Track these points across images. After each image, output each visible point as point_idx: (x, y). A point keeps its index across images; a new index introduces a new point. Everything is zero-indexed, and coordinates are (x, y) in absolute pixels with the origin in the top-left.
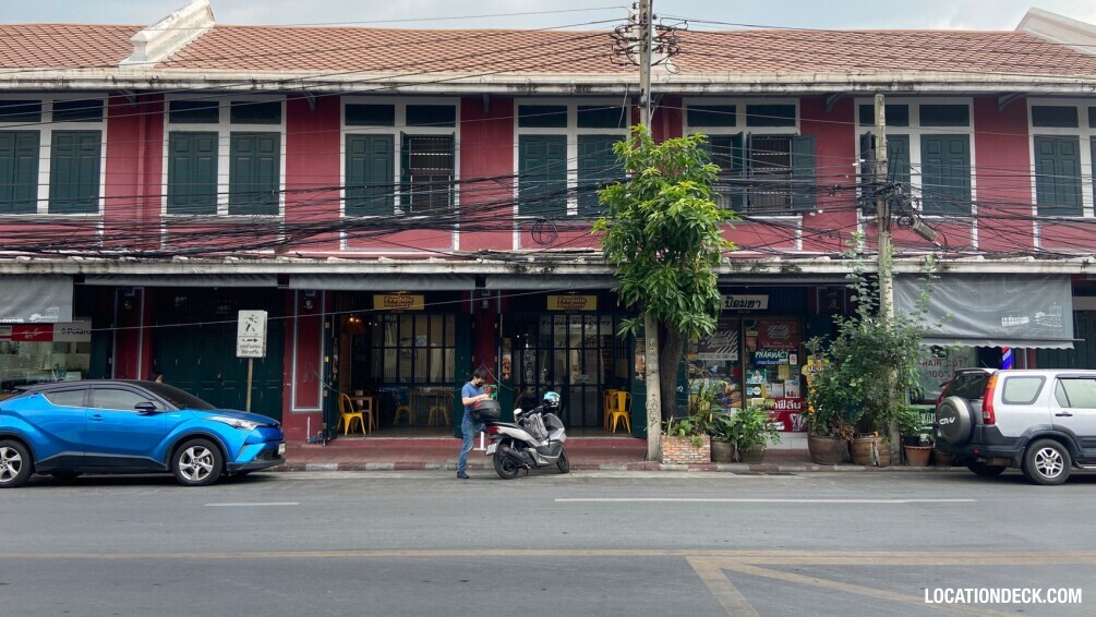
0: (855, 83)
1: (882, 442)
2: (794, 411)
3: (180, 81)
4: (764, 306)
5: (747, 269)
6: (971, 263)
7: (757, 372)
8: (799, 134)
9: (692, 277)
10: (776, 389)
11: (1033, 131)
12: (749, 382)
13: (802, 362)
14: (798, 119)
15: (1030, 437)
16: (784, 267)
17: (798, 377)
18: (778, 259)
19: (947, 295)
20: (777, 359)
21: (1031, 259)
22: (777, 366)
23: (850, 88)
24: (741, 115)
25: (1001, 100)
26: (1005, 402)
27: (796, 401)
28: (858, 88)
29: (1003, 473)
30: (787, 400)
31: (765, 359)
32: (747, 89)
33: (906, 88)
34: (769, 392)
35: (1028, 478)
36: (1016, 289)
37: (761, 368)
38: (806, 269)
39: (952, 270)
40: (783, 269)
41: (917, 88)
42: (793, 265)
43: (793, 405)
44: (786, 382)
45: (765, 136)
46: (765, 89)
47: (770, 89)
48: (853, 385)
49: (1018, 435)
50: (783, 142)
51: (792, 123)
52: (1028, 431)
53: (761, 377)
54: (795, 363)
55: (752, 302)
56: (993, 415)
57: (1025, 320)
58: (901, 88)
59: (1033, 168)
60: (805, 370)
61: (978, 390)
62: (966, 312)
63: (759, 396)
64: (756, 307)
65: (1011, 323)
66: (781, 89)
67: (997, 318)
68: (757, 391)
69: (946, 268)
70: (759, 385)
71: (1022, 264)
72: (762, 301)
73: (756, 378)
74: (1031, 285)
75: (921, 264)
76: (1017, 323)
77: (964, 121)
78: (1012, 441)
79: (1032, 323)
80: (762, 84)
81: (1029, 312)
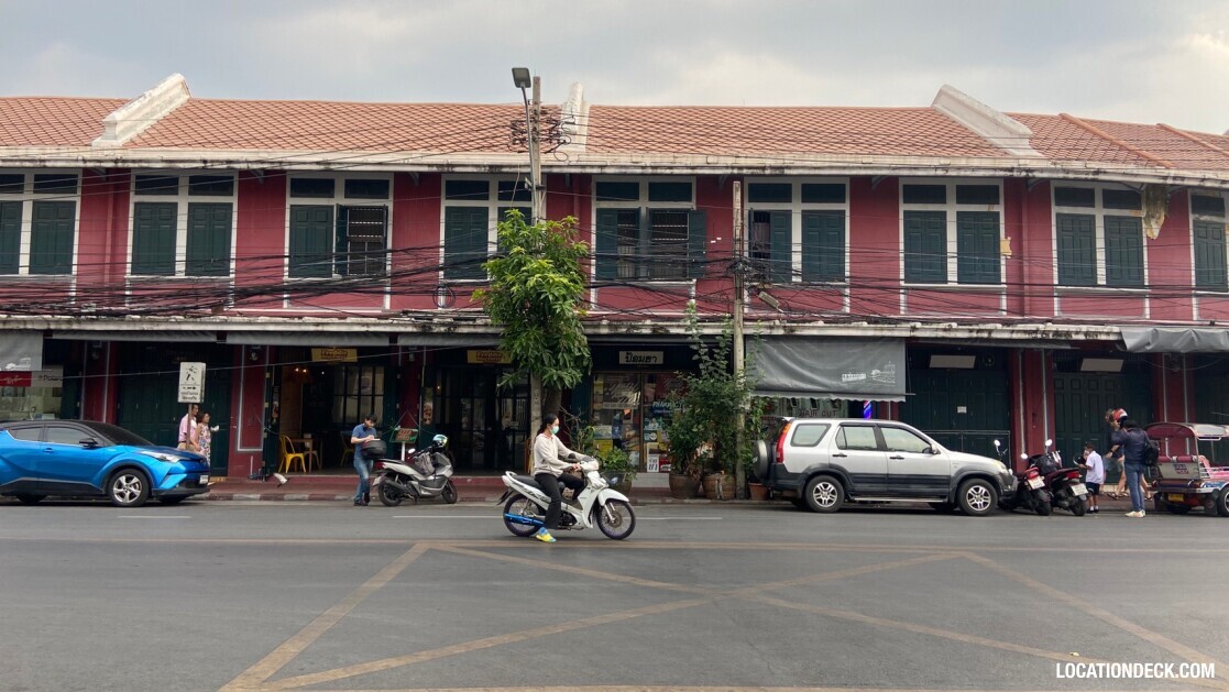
1: (726, 480)
3: (140, 161)
4: (660, 361)
6: (814, 327)
7: (654, 420)
8: (695, 208)
11: (905, 207)
12: (646, 428)
14: (694, 196)
18: (650, 322)
19: (797, 355)
20: (672, 409)
21: (865, 324)
23: (729, 171)
24: (644, 192)
25: (874, 179)
26: (793, 445)
31: (662, 408)
33: (778, 172)
36: (857, 350)
37: (657, 416)
38: (675, 331)
39: (798, 333)
41: (787, 172)
42: (662, 327)
45: (665, 210)
49: (801, 472)
50: (681, 216)
51: (689, 200)
53: (657, 425)
55: (649, 358)
57: (863, 377)
58: (774, 172)
62: (812, 370)
63: (656, 441)
64: (652, 362)
65: (850, 379)
67: (838, 375)
68: (653, 436)
69: (793, 331)
70: (655, 432)
71: (858, 328)
72: (657, 357)
73: (652, 425)
74: (869, 346)
76: (855, 379)
77: (840, 199)
79: (869, 380)
81: (867, 370)
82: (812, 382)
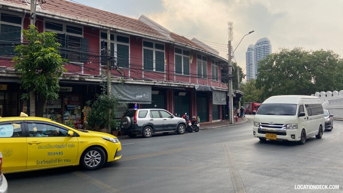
0: (101, 26)
1: (106, 131)
2: (79, 123)
4: (71, 91)
5: (68, 78)
6: (130, 81)
7: (67, 112)
8: (83, 37)
9: (51, 80)
10: (73, 117)
11: (143, 47)
12: (65, 115)
13: (82, 108)
14: (83, 32)
15: (144, 126)
16: (80, 78)
17: (80, 113)
18: (78, 76)
19: (124, 89)
20: (74, 108)
21: (144, 81)
22: (74, 109)
23: (99, 27)
24: (64, 28)
25: (137, 38)
26: (139, 117)
27: (79, 120)
28: (101, 27)
29: (136, 136)
30: (77, 120)
31: (70, 108)
32: (68, 20)
34: (71, 118)
35: (144, 136)
36: (140, 88)
37: (69, 110)
38: (87, 80)
39: (126, 82)
40: (80, 79)
41: (117, 30)
42: (83, 78)
43: (78, 122)
44: (77, 115)
45: (72, 36)
46: (74, 21)
47: (75, 22)
48: (100, 114)
49: (142, 125)
50: (78, 39)
51: (81, 34)
52: (144, 124)
53: (69, 113)
54: (80, 109)
55: (67, 89)
56: (136, 121)
57: (141, 96)
58: (113, 30)
59: (143, 57)
60: (83, 111)
61: (133, 114)
62: (128, 94)
63: (68, 119)
64: (68, 91)
65: (138, 97)
66: (79, 22)
67: (135, 96)
68: (67, 118)
69: (124, 82)
70: (68, 116)
71: (142, 82)
72: (70, 89)
73: (67, 114)
74: (143, 87)
75: (118, 80)
76: (139, 97)
77: (127, 42)
78: (140, 127)
79: (143, 97)
80: (73, 20)
81: (142, 94)
82: (128, 98)
